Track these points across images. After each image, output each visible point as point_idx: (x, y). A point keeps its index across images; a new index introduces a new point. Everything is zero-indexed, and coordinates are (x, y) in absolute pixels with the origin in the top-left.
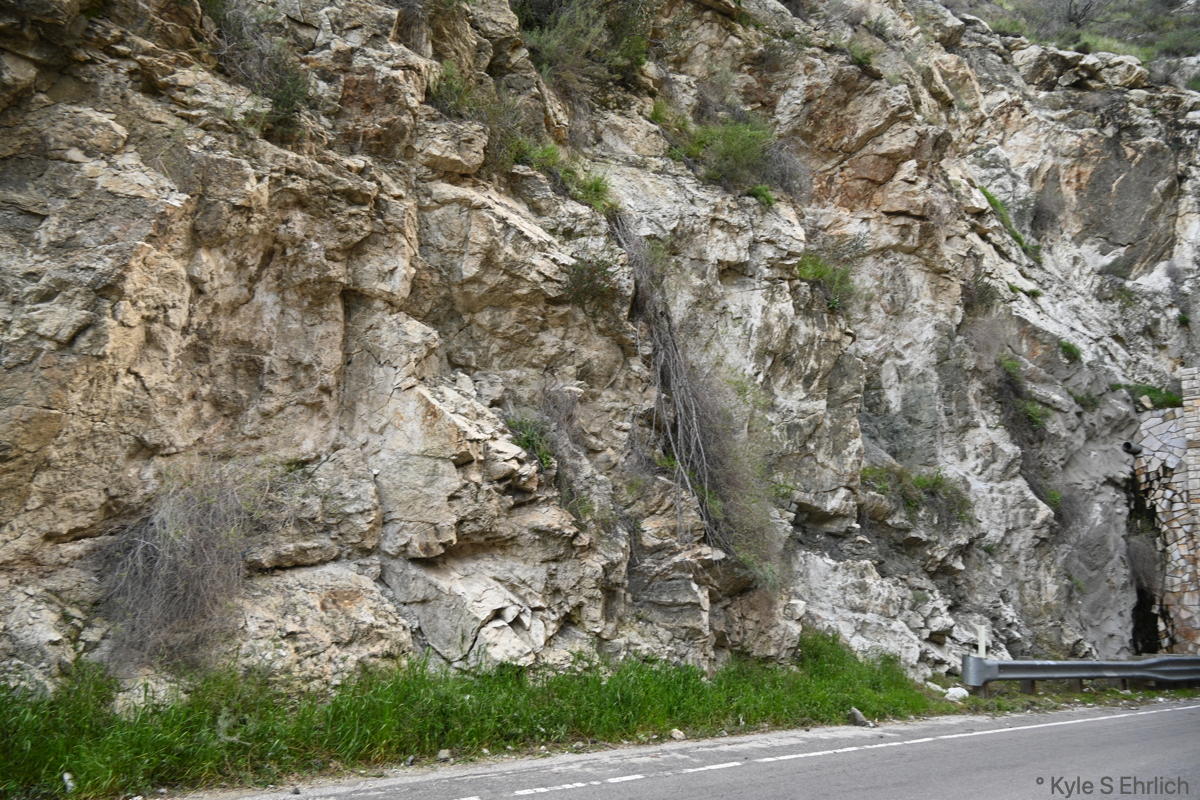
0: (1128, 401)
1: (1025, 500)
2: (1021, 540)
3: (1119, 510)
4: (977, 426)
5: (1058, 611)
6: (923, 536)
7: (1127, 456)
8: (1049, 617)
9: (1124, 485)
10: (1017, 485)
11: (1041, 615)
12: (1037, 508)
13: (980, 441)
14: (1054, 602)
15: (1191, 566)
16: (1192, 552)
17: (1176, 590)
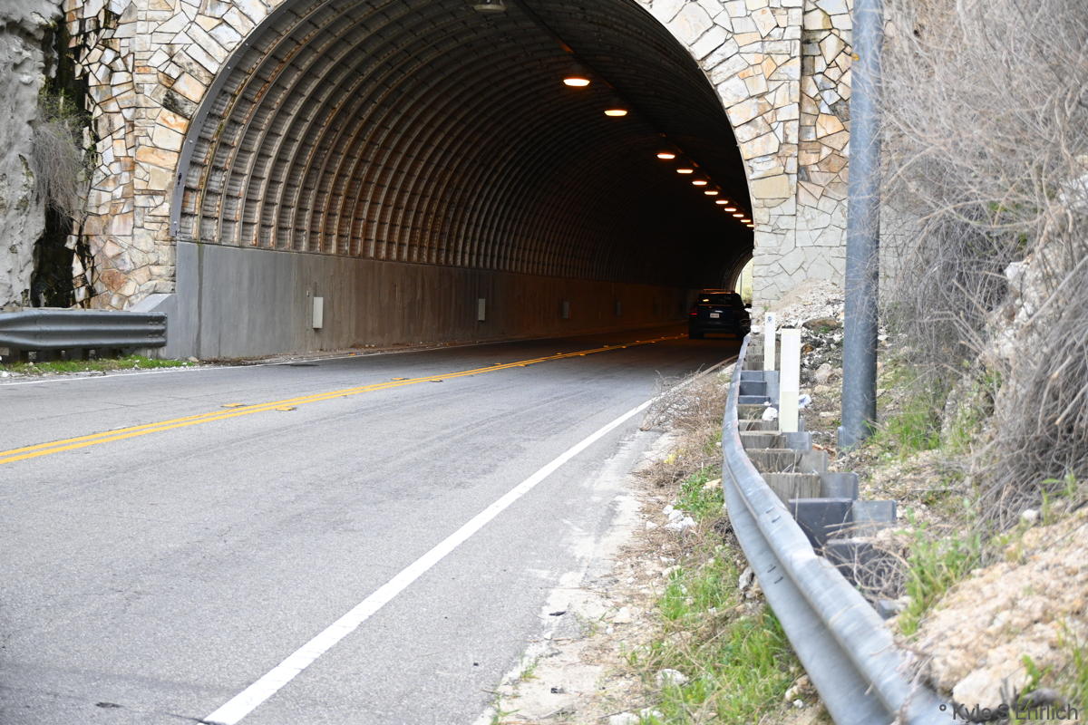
9: (39, 37)
15: (127, 174)
16: (131, 152)
17: (102, 211)
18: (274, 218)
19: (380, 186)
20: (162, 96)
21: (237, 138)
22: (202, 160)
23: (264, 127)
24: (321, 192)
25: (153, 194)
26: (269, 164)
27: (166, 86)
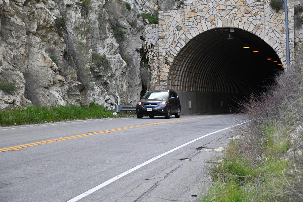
0: (142, 21)
1: (120, 60)
2: (118, 73)
3: (138, 60)
4: (108, 38)
5: (127, 93)
6: (102, 74)
7: (141, 41)
8: (125, 95)
9: (140, 51)
10: (118, 56)
11: (123, 94)
12: (123, 62)
13: (108, 42)
14: (126, 91)
15: (158, 77)
16: (158, 73)
17: (153, 85)
18: (182, 84)
19: (200, 74)
20: (165, 61)
21: (177, 68)
22: (171, 73)
23: (181, 65)
24: (190, 77)
25: (164, 81)
26: (181, 72)
27: (165, 59)
